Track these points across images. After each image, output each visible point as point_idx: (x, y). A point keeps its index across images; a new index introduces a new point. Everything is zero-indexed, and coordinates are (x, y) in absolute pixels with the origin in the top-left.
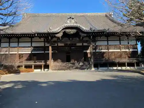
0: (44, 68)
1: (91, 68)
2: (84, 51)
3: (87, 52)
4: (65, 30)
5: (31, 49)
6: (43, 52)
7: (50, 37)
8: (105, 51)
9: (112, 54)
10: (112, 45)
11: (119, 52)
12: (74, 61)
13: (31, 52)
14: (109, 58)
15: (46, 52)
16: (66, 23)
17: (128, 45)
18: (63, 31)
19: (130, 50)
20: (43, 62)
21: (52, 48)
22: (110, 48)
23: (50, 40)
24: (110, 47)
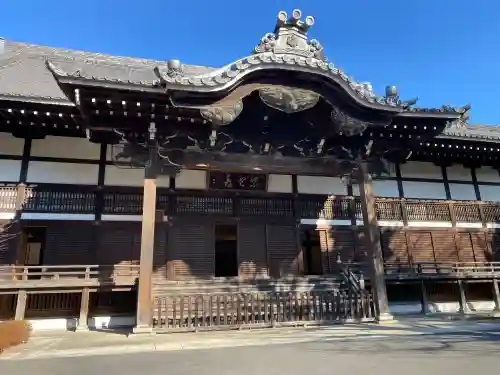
0: (93, 312)
1: (376, 313)
2: (304, 221)
3: (316, 226)
4: (257, 86)
5: (20, 197)
6: (91, 217)
7: (153, 127)
8: (392, 224)
9: (420, 237)
10: (418, 202)
11: (447, 230)
12: (253, 270)
13: (19, 213)
14: (410, 258)
15: (105, 217)
16: (267, 50)
17: (479, 203)
18: (249, 89)
19: (490, 226)
20: (88, 271)
21: (162, 199)
22: (412, 213)
23: (151, 142)
24: (408, 208)
